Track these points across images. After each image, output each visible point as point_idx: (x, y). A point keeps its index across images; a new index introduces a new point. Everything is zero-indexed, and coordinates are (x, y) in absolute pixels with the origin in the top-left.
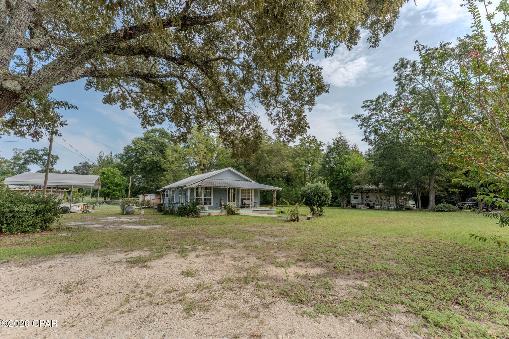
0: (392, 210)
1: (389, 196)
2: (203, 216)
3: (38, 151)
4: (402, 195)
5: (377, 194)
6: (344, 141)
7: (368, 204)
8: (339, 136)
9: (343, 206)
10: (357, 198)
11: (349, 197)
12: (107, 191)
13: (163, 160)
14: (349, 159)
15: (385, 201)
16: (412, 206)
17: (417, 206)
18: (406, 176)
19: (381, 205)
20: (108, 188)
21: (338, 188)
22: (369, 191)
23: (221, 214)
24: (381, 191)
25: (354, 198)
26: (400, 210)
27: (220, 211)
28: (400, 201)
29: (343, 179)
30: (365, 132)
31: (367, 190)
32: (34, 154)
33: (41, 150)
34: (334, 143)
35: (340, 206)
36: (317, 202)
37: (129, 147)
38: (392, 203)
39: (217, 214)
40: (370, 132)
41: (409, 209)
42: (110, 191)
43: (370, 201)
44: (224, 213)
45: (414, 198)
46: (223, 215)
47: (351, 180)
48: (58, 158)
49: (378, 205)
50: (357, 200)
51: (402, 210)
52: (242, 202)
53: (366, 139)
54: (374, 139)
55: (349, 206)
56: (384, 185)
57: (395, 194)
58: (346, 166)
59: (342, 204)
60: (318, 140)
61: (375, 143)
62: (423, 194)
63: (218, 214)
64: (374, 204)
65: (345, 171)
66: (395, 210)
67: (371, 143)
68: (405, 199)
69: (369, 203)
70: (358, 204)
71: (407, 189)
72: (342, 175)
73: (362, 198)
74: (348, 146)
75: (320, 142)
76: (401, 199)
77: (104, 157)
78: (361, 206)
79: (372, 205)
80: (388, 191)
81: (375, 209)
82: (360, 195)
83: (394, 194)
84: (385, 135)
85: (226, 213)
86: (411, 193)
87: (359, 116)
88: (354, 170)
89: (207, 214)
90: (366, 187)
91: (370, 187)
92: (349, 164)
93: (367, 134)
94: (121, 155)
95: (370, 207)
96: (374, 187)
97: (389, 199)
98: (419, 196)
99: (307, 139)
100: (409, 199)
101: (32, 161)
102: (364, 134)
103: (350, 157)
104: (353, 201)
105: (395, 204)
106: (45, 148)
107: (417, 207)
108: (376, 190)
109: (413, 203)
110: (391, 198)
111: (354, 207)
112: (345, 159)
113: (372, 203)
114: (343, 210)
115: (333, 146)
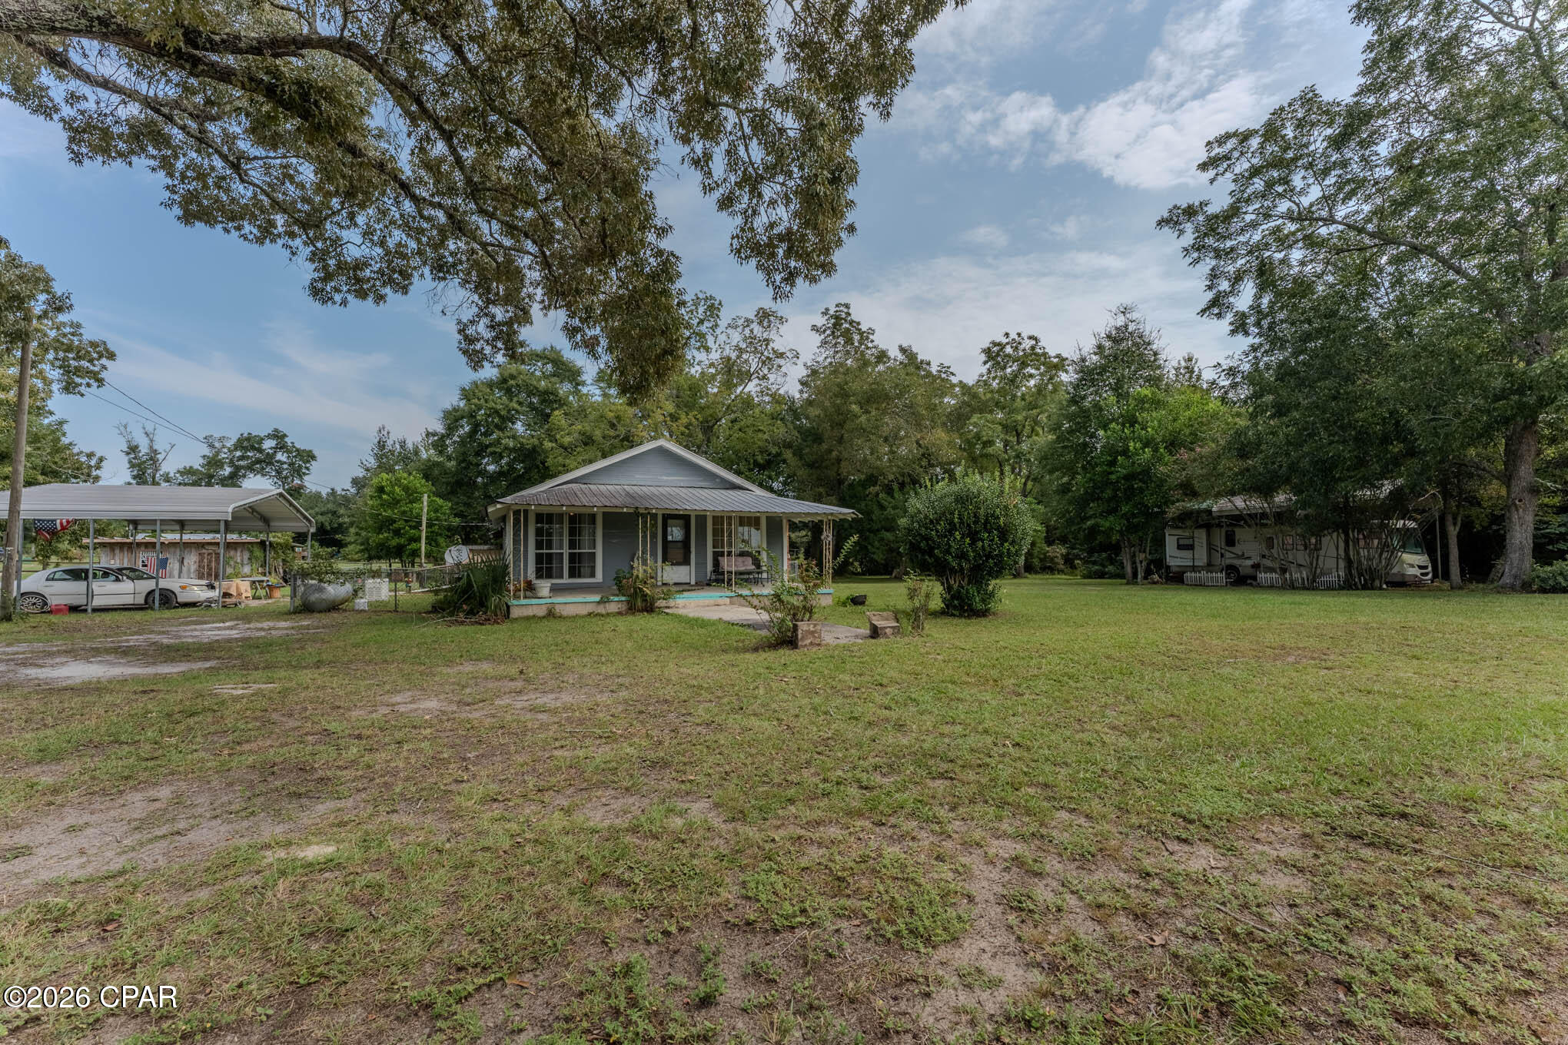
0: (1330, 588)
1: (1319, 536)
2: (528, 618)
3: (261, 440)
4: (1372, 534)
5: (1268, 532)
6: (1141, 337)
7: (1231, 569)
8: (1121, 321)
9: (1135, 575)
10: (1191, 547)
11: (1160, 543)
12: (394, 542)
13: (548, 445)
14: (1157, 404)
15: (1302, 557)
16: (1416, 572)
17: (1441, 571)
18: (1396, 448)
19: (1284, 571)
20: (397, 533)
21: (1112, 511)
22: (1237, 519)
23: (601, 610)
24: (1282, 517)
25: (1180, 547)
26: (1365, 587)
27: (597, 598)
28: (1363, 553)
29: (1129, 477)
30: (1214, 275)
31: (1227, 517)
32: (253, 448)
33: (269, 436)
34: (1100, 347)
35: (1122, 576)
36: (962, 556)
37: (455, 410)
38: (1330, 563)
39: (583, 610)
40: (1238, 278)
41: (1401, 584)
42: (402, 541)
43: (1242, 556)
44: (613, 608)
45: (1428, 540)
46: (608, 614)
47: (1162, 481)
48: (313, 457)
49: (1272, 570)
50: (1188, 554)
51: (1373, 588)
52: (716, 564)
53: (1217, 305)
54: (1256, 308)
55: (1156, 577)
56: (1298, 491)
57: (1343, 527)
58: (1144, 428)
59: (1129, 569)
60: (1052, 353)
61: (1258, 324)
62: (1467, 525)
63: (589, 609)
64: (1256, 566)
65: (1138, 445)
66: (1341, 588)
67: (1240, 326)
68: (1384, 546)
69: (1237, 562)
70: (1194, 569)
71: (1398, 503)
72: (1126, 463)
73: (1210, 548)
74: (1155, 354)
75: (1058, 356)
76: (1367, 546)
77: (390, 442)
78: (1203, 574)
79: (1250, 571)
80: (1309, 511)
81: (1260, 587)
82: (1201, 536)
83: (1337, 526)
84: (1303, 287)
85: (624, 607)
86: (1412, 525)
87: (1190, 212)
88: (1173, 444)
89: (541, 612)
90: (1221, 505)
91: (1239, 502)
92: (1153, 422)
93: (1224, 285)
94: (434, 434)
95: (1241, 580)
96: (1256, 503)
97: (1317, 549)
98: (1453, 531)
99: (1009, 350)
100: (1404, 546)
101: (250, 468)
102: (1210, 288)
103: (1161, 396)
104: (1175, 558)
105: (1342, 564)
106: (276, 430)
107: (1435, 576)
108: (1264, 515)
109: (1422, 559)
110: (1325, 540)
111: (1176, 578)
112: (1141, 401)
113: (1249, 563)
114: (1133, 590)
115: (1095, 358)
